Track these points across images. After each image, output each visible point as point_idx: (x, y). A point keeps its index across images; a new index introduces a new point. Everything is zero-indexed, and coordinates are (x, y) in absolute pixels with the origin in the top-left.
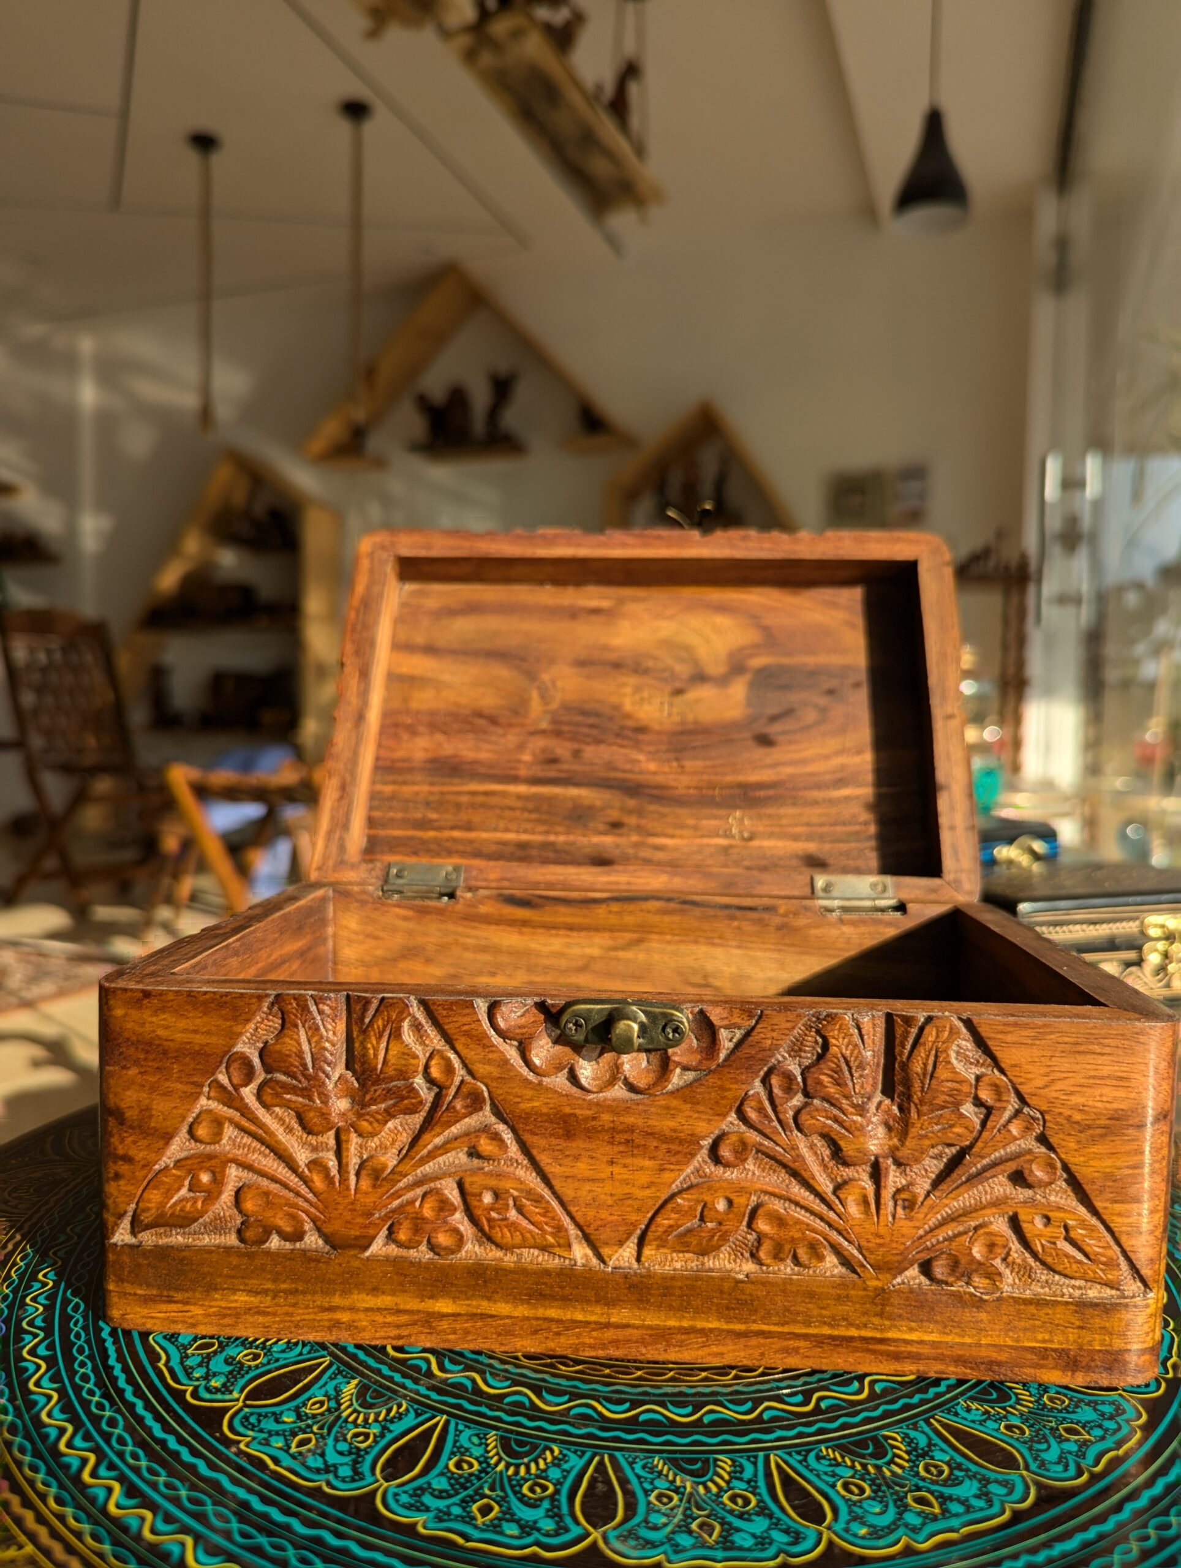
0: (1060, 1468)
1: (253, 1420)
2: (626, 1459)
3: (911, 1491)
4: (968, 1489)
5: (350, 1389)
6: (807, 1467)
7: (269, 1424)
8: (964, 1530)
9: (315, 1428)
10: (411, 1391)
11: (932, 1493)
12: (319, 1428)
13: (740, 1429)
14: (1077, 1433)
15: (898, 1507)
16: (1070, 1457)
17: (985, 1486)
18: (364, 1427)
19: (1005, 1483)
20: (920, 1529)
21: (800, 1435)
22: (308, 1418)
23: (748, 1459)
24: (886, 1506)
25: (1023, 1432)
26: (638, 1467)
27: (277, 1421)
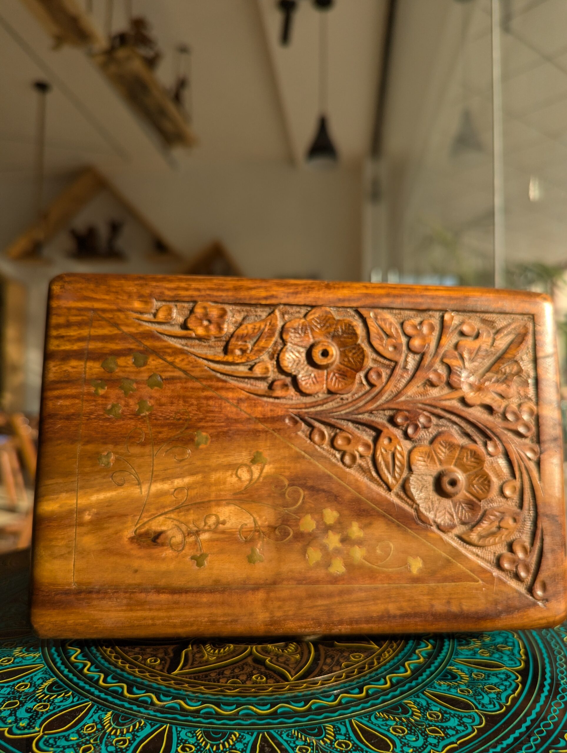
0: (492, 706)
1: (51, 741)
2: (277, 733)
3: (426, 727)
4: (453, 722)
5: (108, 717)
6: (372, 723)
7: (62, 743)
8: (458, 743)
9: (92, 741)
10: (145, 714)
11: (438, 727)
12: (94, 741)
13: (333, 710)
14: (493, 689)
15: (424, 736)
16: (494, 700)
17: (461, 720)
18: (122, 736)
19: (470, 717)
20: (438, 745)
21: (363, 709)
22: (86, 736)
23: (341, 724)
24: (418, 736)
25: (469, 692)
26: (284, 736)
27: (67, 740)
